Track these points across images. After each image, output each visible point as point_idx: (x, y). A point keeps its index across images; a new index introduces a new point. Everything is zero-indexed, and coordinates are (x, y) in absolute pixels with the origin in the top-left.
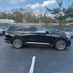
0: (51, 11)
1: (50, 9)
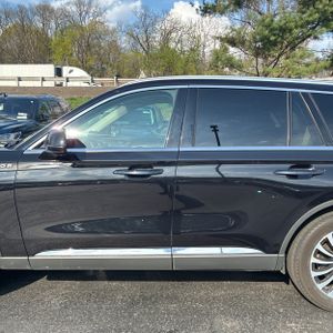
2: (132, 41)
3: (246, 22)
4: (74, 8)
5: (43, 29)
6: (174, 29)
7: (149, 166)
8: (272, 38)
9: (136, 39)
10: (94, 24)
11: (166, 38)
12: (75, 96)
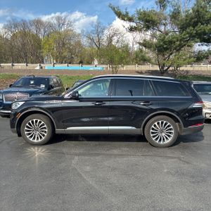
0: (130, 20)
1: (127, 13)
2: (90, 41)
3: (153, 36)
4: (55, 22)
5: (37, 34)
6: (115, 34)
7: (101, 101)
8: (165, 46)
9: (92, 40)
10: (67, 31)
11: (110, 39)
12: (58, 75)
